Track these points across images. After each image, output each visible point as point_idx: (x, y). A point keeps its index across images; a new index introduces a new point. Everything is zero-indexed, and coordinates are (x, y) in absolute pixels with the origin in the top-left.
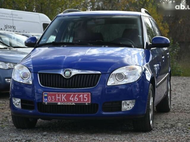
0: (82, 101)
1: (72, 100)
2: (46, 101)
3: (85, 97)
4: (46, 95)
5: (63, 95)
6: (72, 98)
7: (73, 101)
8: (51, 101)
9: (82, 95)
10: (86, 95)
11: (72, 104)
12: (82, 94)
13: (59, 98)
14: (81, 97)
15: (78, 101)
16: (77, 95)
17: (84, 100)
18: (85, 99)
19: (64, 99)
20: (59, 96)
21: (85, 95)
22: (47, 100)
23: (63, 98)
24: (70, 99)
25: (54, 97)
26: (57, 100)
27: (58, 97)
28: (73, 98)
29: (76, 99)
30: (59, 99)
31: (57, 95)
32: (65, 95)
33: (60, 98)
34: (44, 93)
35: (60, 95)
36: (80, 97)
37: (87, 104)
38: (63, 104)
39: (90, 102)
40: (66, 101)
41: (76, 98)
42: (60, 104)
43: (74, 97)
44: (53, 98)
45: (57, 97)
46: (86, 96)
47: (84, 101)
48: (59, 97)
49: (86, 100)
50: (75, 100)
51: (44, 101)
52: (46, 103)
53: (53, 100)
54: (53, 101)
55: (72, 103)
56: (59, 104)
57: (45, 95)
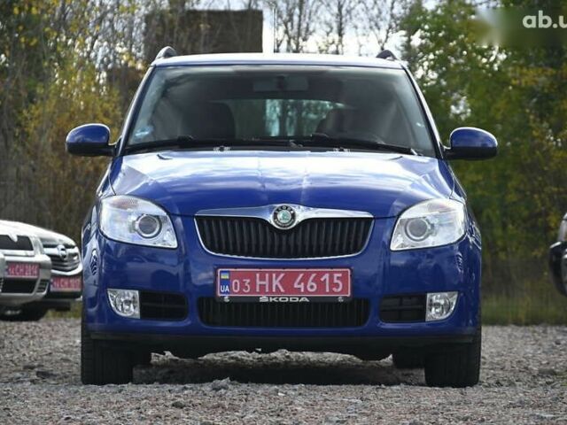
0: (328, 290)
1: (300, 288)
2: (224, 293)
3: (336, 281)
4: (225, 276)
5: (274, 275)
6: (299, 283)
7: (302, 290)
8: (241, 292)
9: (326, 276)
10: (340, 275)
11: (302, 300)
12: (326, 272)
13: (263, 283)
14: (325, 280)
15: (317, 291)
16: (314, 275)
17: (335, 289)
18: (337, 286)
19: (277, 286)
20: (262, 278)
21: (336, 275)
22: (227, 289)
23: (275, 282)
24: (296, 286)
25: (248, 281)
26: (258, 290)
27: (261, 280)
28: (302, 284)
29: (312, 287)
30: (262, 287)
31: (258, 275)
32: (282, 275)
33: (266, 283)
34: (219, 270)
35: (267, 275)
36: (322, 279)
37: (340, 300)
38: (274, 299)
39: (348, 295)
40: (282, 290)
41: (310, 283)
42: (267, 300)
43: (305, 280)
44: (246, 284)
45: (258, 282)
46: (338, 278)
47: (334, 292)
48: (265, 280)
49: (340, 290)
50: (309, 289)
51: (221, 293)
52: (226, 299)
53: (246, 288)
54: (247, 293)
55: (300, 298)
56: (264, 299)
57: (222, 277)
